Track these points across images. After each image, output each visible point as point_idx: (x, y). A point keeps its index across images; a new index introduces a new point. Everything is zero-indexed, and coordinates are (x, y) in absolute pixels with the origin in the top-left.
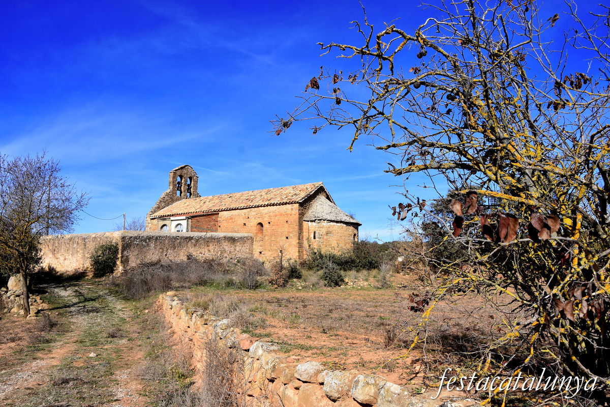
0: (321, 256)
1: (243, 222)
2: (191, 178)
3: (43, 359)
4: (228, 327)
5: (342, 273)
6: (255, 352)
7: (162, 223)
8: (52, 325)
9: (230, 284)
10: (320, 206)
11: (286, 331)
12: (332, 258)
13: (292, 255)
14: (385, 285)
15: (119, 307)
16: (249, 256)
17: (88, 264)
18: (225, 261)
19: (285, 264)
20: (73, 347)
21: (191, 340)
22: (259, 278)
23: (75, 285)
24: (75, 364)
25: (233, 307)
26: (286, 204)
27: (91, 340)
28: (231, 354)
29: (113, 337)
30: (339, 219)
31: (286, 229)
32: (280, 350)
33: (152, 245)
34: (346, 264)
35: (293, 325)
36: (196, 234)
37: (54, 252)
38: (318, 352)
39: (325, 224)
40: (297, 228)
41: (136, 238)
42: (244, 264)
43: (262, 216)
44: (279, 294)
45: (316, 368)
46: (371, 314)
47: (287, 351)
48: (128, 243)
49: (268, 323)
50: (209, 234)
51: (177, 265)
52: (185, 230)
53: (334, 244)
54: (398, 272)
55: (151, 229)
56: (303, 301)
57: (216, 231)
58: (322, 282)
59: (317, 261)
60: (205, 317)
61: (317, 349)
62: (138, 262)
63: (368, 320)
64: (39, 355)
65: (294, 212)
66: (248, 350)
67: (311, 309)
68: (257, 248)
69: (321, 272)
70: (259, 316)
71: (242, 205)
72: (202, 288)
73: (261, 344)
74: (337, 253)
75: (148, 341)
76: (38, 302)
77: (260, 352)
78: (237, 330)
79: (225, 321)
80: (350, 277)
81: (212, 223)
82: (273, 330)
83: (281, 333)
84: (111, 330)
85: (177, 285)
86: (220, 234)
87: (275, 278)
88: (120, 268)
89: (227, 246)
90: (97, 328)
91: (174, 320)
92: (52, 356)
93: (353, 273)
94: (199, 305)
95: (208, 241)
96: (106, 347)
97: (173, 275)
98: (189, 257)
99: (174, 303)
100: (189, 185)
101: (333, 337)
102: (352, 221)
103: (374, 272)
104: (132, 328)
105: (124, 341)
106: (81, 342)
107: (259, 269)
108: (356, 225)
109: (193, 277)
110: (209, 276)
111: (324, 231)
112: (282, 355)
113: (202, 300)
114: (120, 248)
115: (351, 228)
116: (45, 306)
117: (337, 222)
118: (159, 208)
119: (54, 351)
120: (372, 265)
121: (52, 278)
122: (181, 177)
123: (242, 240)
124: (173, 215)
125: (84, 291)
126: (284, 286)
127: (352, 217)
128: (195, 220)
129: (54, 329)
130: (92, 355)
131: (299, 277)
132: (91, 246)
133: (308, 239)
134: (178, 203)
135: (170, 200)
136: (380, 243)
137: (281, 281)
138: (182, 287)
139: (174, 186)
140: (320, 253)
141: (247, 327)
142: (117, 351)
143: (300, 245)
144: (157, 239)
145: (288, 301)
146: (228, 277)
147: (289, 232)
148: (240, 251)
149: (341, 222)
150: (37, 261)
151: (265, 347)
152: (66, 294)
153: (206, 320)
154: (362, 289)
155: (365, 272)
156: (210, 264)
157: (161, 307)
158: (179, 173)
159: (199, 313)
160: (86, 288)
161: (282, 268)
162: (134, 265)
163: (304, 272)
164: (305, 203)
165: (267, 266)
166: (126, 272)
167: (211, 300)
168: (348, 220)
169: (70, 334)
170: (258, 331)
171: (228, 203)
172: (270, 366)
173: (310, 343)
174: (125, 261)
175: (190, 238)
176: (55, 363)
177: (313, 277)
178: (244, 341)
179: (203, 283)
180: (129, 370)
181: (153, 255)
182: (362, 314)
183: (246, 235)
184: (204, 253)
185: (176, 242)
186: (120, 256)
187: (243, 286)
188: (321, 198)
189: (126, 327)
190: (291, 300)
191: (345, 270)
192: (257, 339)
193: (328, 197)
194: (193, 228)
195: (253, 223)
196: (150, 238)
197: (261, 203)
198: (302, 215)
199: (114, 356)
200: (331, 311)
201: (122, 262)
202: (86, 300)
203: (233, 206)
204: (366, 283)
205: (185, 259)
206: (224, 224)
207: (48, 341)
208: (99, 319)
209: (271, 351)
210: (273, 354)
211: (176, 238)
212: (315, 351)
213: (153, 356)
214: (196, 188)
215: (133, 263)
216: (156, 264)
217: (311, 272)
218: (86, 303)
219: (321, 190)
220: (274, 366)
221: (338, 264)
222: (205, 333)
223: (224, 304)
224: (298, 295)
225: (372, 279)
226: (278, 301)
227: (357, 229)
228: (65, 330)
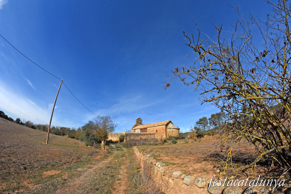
0: (171, 137)
1: (153, 130)
2: (141, 121)
3: (105, 161)
4: (150, 157)
5: (176, 140)
6: (158, 166)
7: (134, 131)
8: (109, 152)
9: (150, 144)
10: (170, 125)
11: (166, 158)
12: (174, 137)
13: (164, 137)
14: (187, 142)
15: (124, 149)
16: (154, 138)
17: (118, 139)
18: (149, 139)
19: (163, 139)
20: (113, 158)
21: (140, 159)
22: (157, 143)
23: (115, 144)
24: (112, 163)
25: (151, 151)
26: (162, 125)
27: (117, 157)
28: (150, 165)
29: (122, 156)
30: (175, 128)
31: (163, 131)
32: (166, 165)
33: (132, 136)
34: (177, 138)
35: (167, 156)
36: (142, 133)
37: (112, 136)
38: (178, 165)
39: (172, 129)
40: (165, 131)
41: (128, 134)
42: (153, 140)
43: (157, 129)
44: (162, 147)
45: (180, 173)
46: (186, 150)
47: (168, 165)
48: (127, 135)
49: (161, 155)
50: (145, 133)
51: (138, 140)
52: (139, 132)
53: (174, 134)
54: (189, 139)
55: (132, 132)
56: (168, 148)
57: (147, 132)
58: (172, 143)
59: (170, 138)
60: (144, 153)
61: (177, 164)
62: (129, 139)
63: (186, 152)
64: (105, 159)
65: (164, 127)
66: (156, 165)
67: (171, 150)
68: (156, 136)
69: (172, 141)
70: (158, 153)
71: (152, 126)
72: (144, 145)
73: (160, 163)
74: (175, 136)
75: (130, 158)
76: (107, 147)
77: (159, 166)
78: (152, 158)
79: (149, 155)
80: (178, 141)
81: (146, 130)
82: (162, 158)
83: (165, 158)
84: (122, 155)
85: (138, 145)
86: (147, 133)
87: (161, 142)
88: (125, 141)
89: (149, 136)
90: (119, 154)
91: (136, 153)
92: (108, 160)
93: (179, 140)
94: (142, 150)
95: (145, 135)
96: (120, 159)
97: (137, 142)
98: (141, 138)
99: (137, 149)
100: (140, 122)
101: (179, 159)
102: (178, 128)
103: (184, 140)
104: (127, 155)
105: (124, 158)
106: (115, 157)
107: (157, 140)
108: (179, 129)
109: (142, 143)
110: (145, 142)
111: (171, 131)
112: (166, 167)
113: (143, 148)
114: (125, 136)
115: (178, 130)
116: (109, 148)
117: (174, 129)
118: (134, 127)
119: (108, 159)
120: (183, 138)
121: (111, 142)
122: (138, 120)
123: (153, 134)
124: (137, 129)
125: (117, 145)
126: (163, 144)
127: (178, 127)
128: (142, 130)
129: (110, 153)
130: (116, 161)
131: (166, 142)
132: (119, 135)
133: (168, 133)
134: (138, 126)
135: (136, 126)
136: (184, 133)
137: (162, 143)
138: (139, 145)
139: (137, 122)
140: (171, 136)
141: (155, 157)
142: (122, 160)
143: (166, 135)
144: (133, 134)
145: (164, 148)
146: (150, 143)
147: (163, 132)
148: (152, 137)
149: (175, 129)
150: (108, 138)
151: (161, 165)
152: (113, 146)
153: (144, 154)
154: (181, 144)
155: (182, 140)
156: (145, 140)
157: (134, 150)
158: (138, 119)
159: (142, 152)
160: (118, 145)
161: (162, 140)
162: (128, 140)
163: (167, 141)
164: (167, 125)
165: (159, 140)
166: (126, 141)
167: (145, 149)
168: (177, 128)
169: (113, 155)
170: (158, 158)
171: (149, 126)
172: (163, 171)
173: (173, 162)
174: (126, 139)
175: (141, 134)
176: (108, 162)
177: (170, 142)
178: (154, 162)
179: (144, 144)
180: (125, 166)
181: (132, 138)
182: (184, 150)
183: (153, 133)
184: (144, 137)
185: (138, 135)
186: (125, 138)
187: (153, 145)
188: (170, 124)
189: (126, 154)
190: (165, 148)
191: (177, 140)
192: (158, 161)
193: (172, 123)
194: (141, 132)
195: (155, 130)
196: (132, 134)
197: (157, 125)
198: (166, 128)
199: (122, 161)
200: (176, 150)
201: (125, 139)
202: (118, 147)
203: (150, 126)
204: (182, 142)
205: (140, 139)
206: (148, 131)
207: (108, 156)
208: (120, 152)
209: (163, 166)
210: (164, 167)
211: (137, 134)
212: (176, 165)
213: (131, 162)
214: (142, 123)
215: (128, 139)
216: (133, 140)
217: (169, 141)
218: (118, 148)
219: (170, 122)
220: (164, 172)
221: (176, 139)
222: (143, 158)
223: (149, 150)
224: (166, 146)
225: (183, 141)
226: (162, 148)
227: (179, 130)
228: (112, 154)
